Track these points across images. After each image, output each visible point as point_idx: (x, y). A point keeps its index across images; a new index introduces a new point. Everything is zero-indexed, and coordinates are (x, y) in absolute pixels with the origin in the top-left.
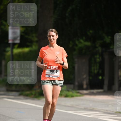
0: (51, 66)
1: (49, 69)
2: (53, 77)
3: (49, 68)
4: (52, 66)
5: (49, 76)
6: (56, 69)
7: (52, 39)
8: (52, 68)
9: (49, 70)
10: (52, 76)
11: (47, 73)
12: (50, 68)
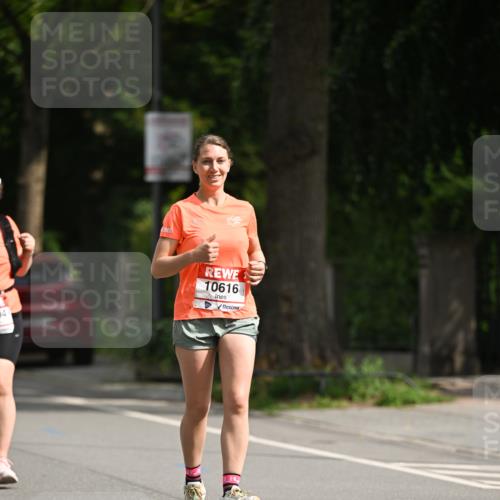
1: (209, 278)
5: (208, 304)
9: (208, 283)
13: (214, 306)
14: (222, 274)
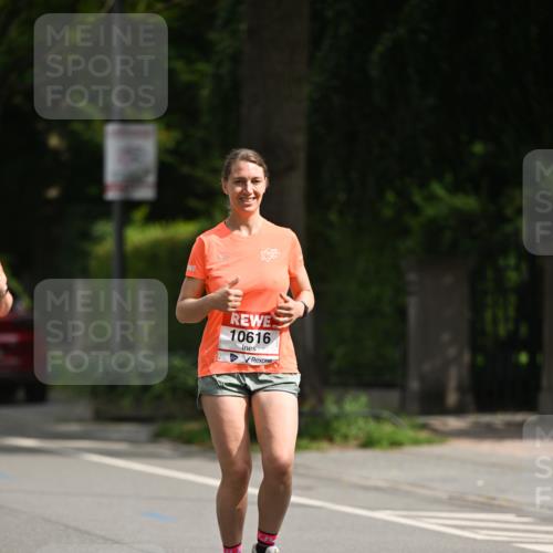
0: (243, 316)
2: (250, 362)
3: (232, 322)
4: (247, 316)
5: (234, 357)
6: (265, 325)
7: (253, 196)
8: (247, 325)
10: (247, 356)
11: (226, 342)
12: (237, 324)
13: (241, 359)
14: (249, 321)
